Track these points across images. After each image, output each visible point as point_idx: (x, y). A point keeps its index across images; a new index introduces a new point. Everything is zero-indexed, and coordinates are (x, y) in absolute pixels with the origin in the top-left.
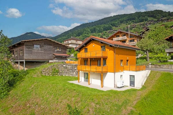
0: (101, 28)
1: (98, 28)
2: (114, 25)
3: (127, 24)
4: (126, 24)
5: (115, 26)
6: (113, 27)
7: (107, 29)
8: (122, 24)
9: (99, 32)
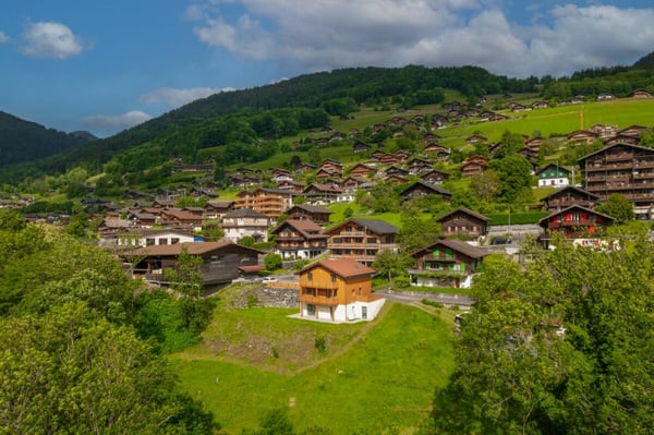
0: (293, 120)
1: (280, 121)
2: (335, 110)
3: (380, 108)
4: (376, 110)
5: (338, 114)
6: (332, 118)
7: (311, 124)
8: (363, 108)
9: (284, 135)
